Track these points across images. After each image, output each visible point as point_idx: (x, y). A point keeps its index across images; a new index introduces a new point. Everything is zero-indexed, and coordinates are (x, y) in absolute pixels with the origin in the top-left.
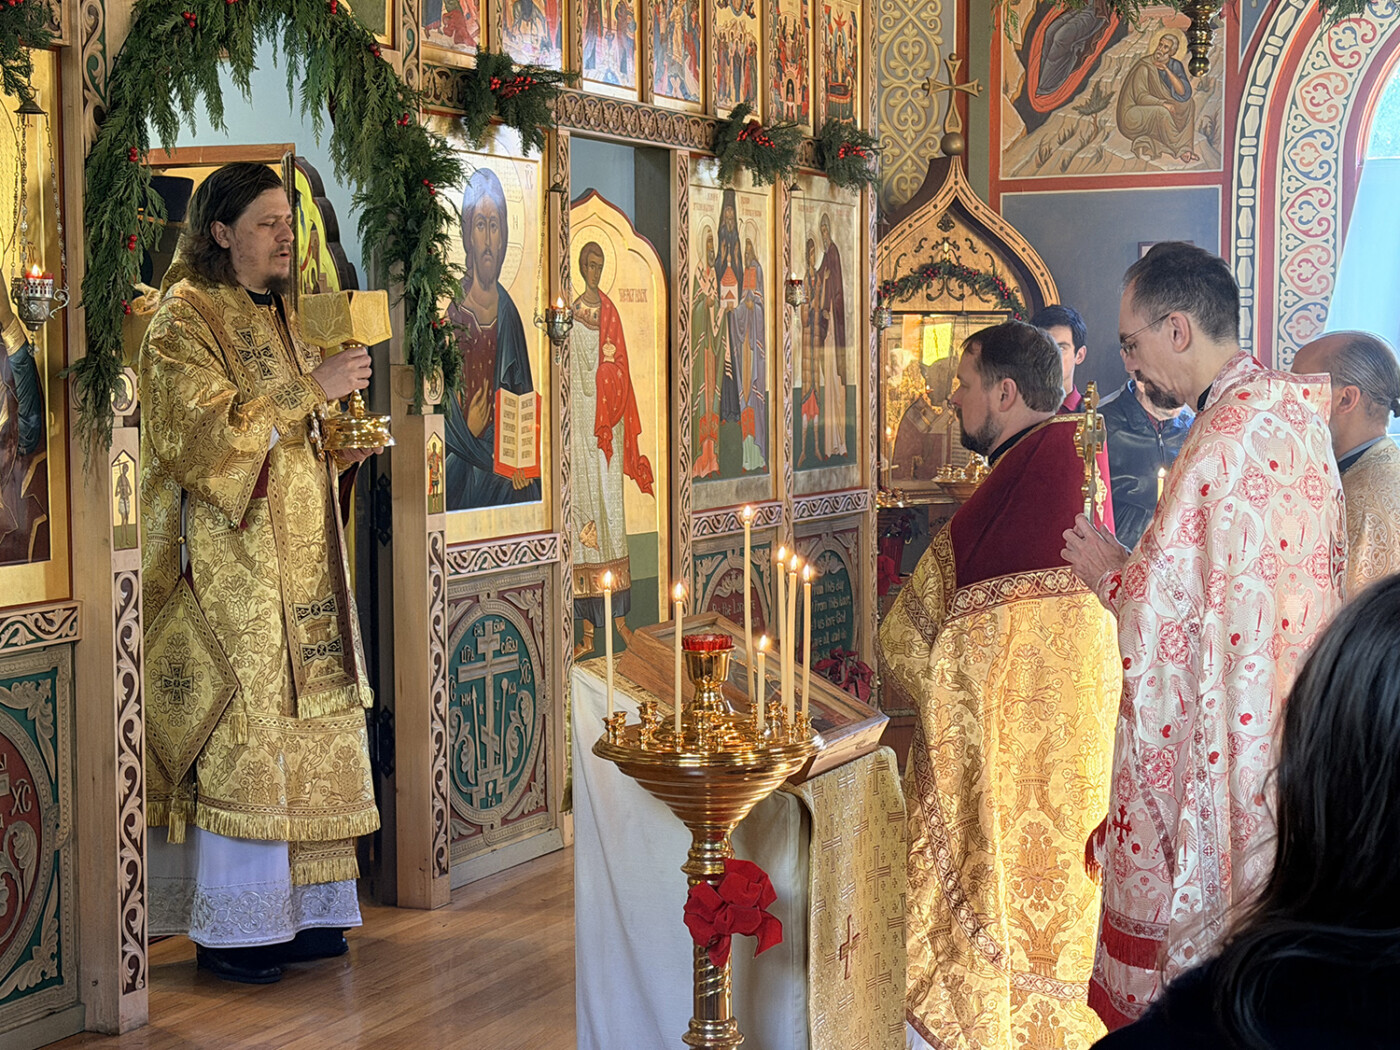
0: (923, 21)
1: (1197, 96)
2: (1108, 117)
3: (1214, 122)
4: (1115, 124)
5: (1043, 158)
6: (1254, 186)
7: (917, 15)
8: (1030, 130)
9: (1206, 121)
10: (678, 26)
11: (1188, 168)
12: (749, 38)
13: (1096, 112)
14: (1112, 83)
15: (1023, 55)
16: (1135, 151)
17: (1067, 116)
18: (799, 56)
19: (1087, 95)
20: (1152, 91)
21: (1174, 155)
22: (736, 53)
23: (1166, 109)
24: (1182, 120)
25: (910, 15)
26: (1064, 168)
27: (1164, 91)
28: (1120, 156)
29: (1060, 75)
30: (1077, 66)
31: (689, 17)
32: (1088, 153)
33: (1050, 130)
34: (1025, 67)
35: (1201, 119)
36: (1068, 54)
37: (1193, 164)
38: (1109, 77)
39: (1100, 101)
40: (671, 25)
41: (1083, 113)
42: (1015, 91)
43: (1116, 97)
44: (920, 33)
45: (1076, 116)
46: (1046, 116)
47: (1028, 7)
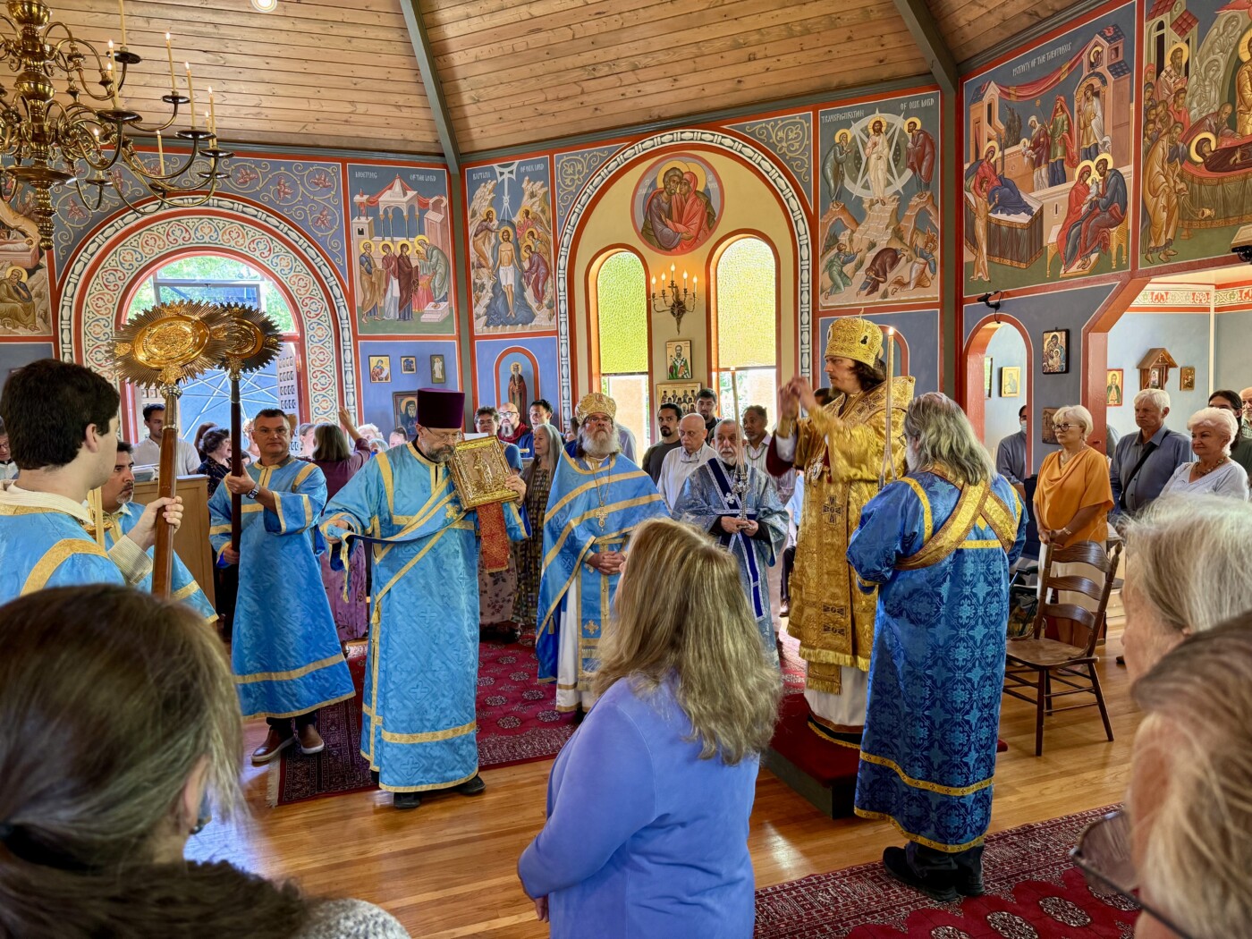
1: (35, 300)
3: (46, 313)
6: (70, 343)
9: (41, 312)
11: (35, 334)
16: (3, 325)
20: (10, 295)
21: (26, 327)
23: (19, 305)
24: (29, 310)
27: (16, 296)
35: (39, 310)
37: (36, 332)
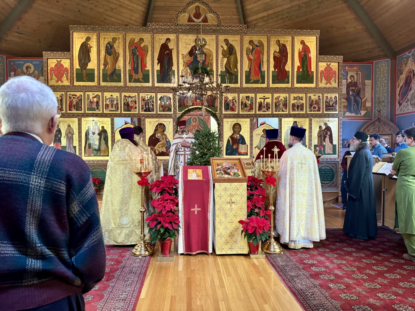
0: (384, 92)
2: (409, 103)
5: (401, 110)
7: (383, 92)
8: (400, 106)
13: (407, 103)
15: (399, 95)
16: (412, 108)
17: (404, 103)
18: (317, 103)
19: (406, 100)
20: (414, 98)
25: (381, 92)
26: (404, 111)
28: (411, 109)
29: (403, 97)
30: (405, 96)
31: (285, 103)
32: (406, 109)
33: (402, 106)
36: (404, 94)
38: (409, 97)
39: (408, 100)
40: (280, 104)
42: (398, 101)
43: (410, 100)
44: (383, 94)
45: (405, 103)
46: (402, 104)
47: (400, 87)
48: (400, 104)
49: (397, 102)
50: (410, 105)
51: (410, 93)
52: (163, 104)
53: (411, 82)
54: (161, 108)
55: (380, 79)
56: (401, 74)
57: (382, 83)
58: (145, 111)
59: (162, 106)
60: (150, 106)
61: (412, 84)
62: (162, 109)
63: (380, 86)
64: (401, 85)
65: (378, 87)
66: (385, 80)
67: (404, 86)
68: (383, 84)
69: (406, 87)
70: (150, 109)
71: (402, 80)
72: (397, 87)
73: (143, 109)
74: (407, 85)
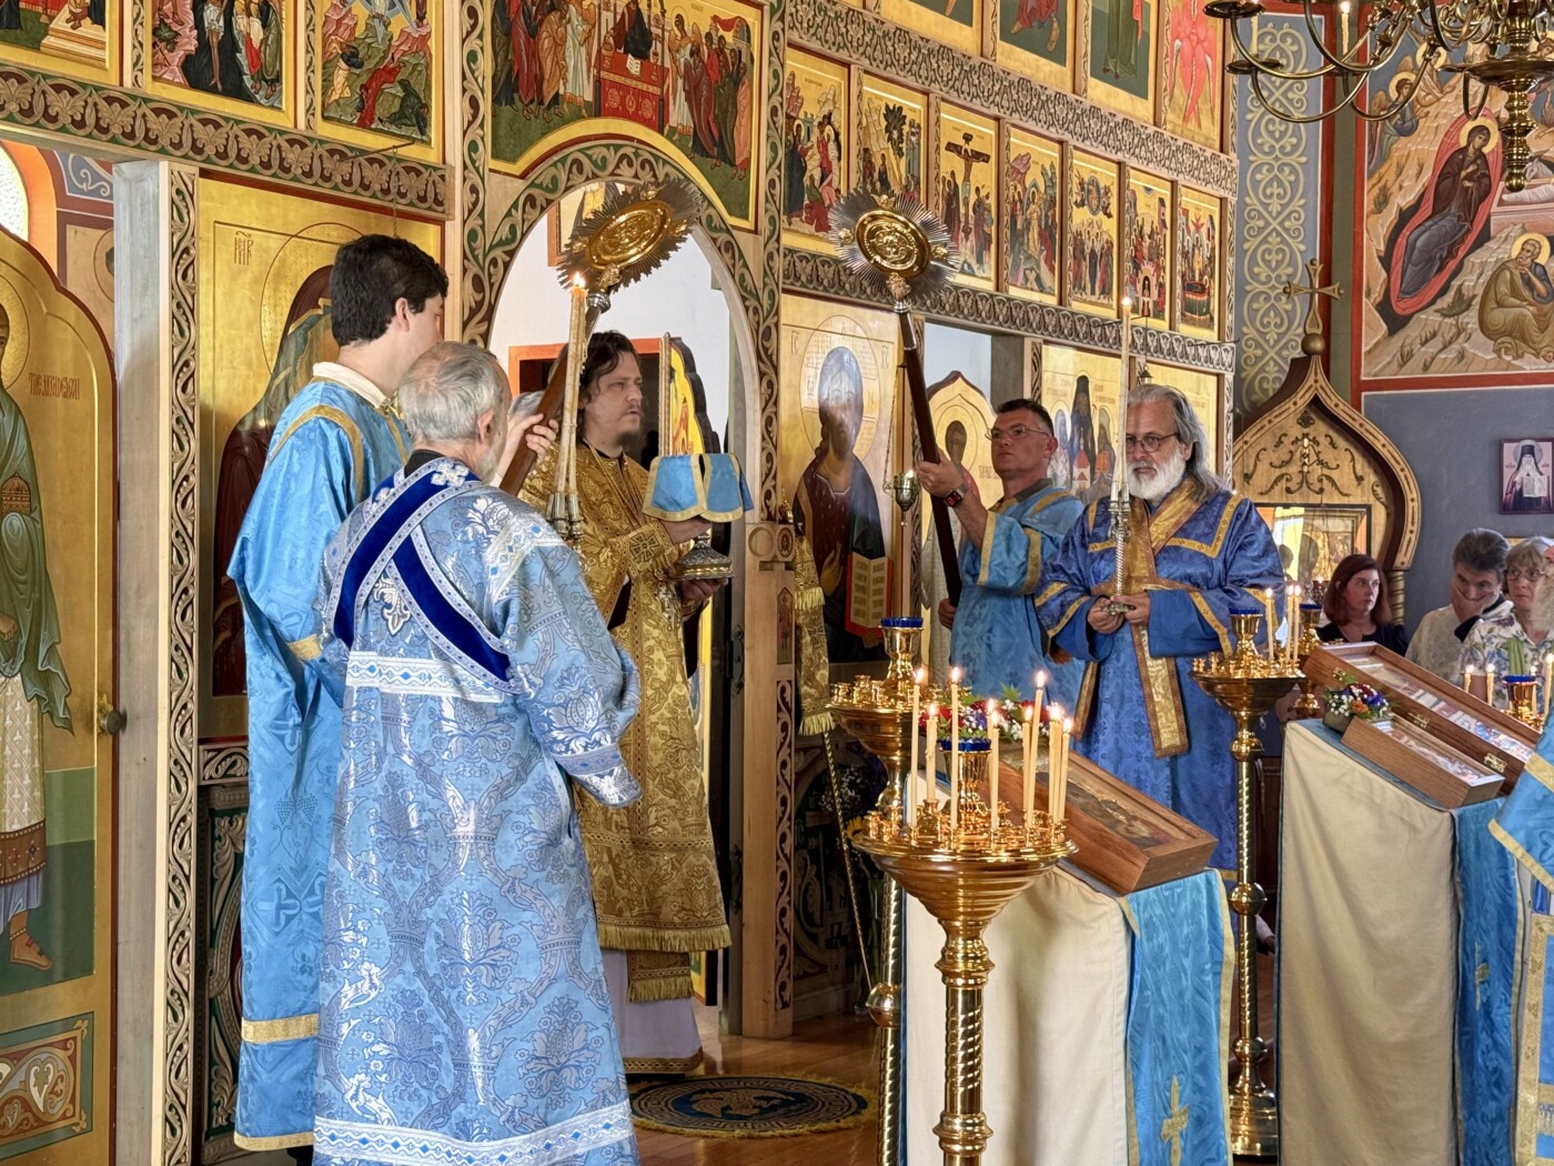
0: (1287, 230)
2: (1471, 319)
4: (1477, 326)
5: (1405, 358)
7: (1281, 224)
8: (1392, 332)
10: (1035, 223)
12: (1105, 237)
13: (1458, 314)
14: (1474, 287)
15: (1386, 261)
16: (1497, 351)
17: (1430, 318)
18: (1156, 255)
19: (1447, 299)
21: (1537, 355)
22: (1093, 251)
24: (1545, 321)
25: (1275, 224)
26: (1426, 368)
28: (1482, 355)
29: (1422, 280)
30: (1441, 269)
31: (1046, 215)
32: (1450, 354)
33: (1412, 332)
34: (1388, 272)
36: (1431, 259)
38: (1471, 281)
39: (1462, 304)
40: (1028, 222)
41: (1445, 316)
42: (1377, 294)
43: (1477, 301)
44: (1283, 241)
45: (1438, 318)
46: (1408, 318)
47: (1390, 215)
48: (1396, 323)
49: (1368, 306)
50: (1478, 336)
51: (1472, 258)
52: (360, 32)
53: (1486, 193)
54: (340, 75)
55: (1265, 139)
56: (1406, 131)
57: (1281, 170)
58: (195, 72)
59: (352, 58)
60: (241, 22)
61: (1495, 208)
62: (349, 81)
63: (1269, 184)
64: (1403, 200)
65: (1256, 184)
66: (1295, 147)
67: (1427, 209)
68: (1286, 176)
69: (1446, 223)
70: (242, 57)
71: (1411, 170)
72: (1368, 205)
73: (172, 42)
74: (1454, 208)
